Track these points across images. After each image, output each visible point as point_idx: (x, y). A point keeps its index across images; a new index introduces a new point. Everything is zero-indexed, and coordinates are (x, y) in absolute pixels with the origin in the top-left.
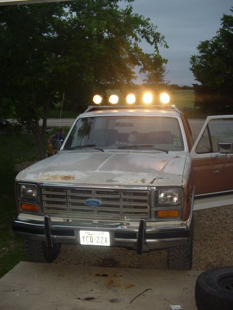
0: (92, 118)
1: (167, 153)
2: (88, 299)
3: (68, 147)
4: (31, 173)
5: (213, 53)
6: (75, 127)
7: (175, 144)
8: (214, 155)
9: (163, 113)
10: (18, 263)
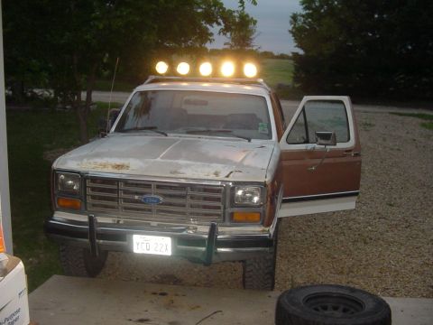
0: (154, 92)
1: (249, 141)
2: (142, 321)
3: (120, 129)
4: (73, 159)
5: (322, 11)
6: (130, 103)
7: (260, 129)
8: (310, 146)
9: (248, 89)
10: (51, 276)
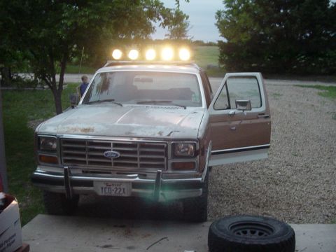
0: (111, 73)
1: (185, 108)
2: (106, 246)
3: (86, 102)
4: (51, 125)
5: (240, 8)
6: (94, 82)
7: (193, 100)
8: (231, 112)
9: (184, 69)
10: (36, 215)
